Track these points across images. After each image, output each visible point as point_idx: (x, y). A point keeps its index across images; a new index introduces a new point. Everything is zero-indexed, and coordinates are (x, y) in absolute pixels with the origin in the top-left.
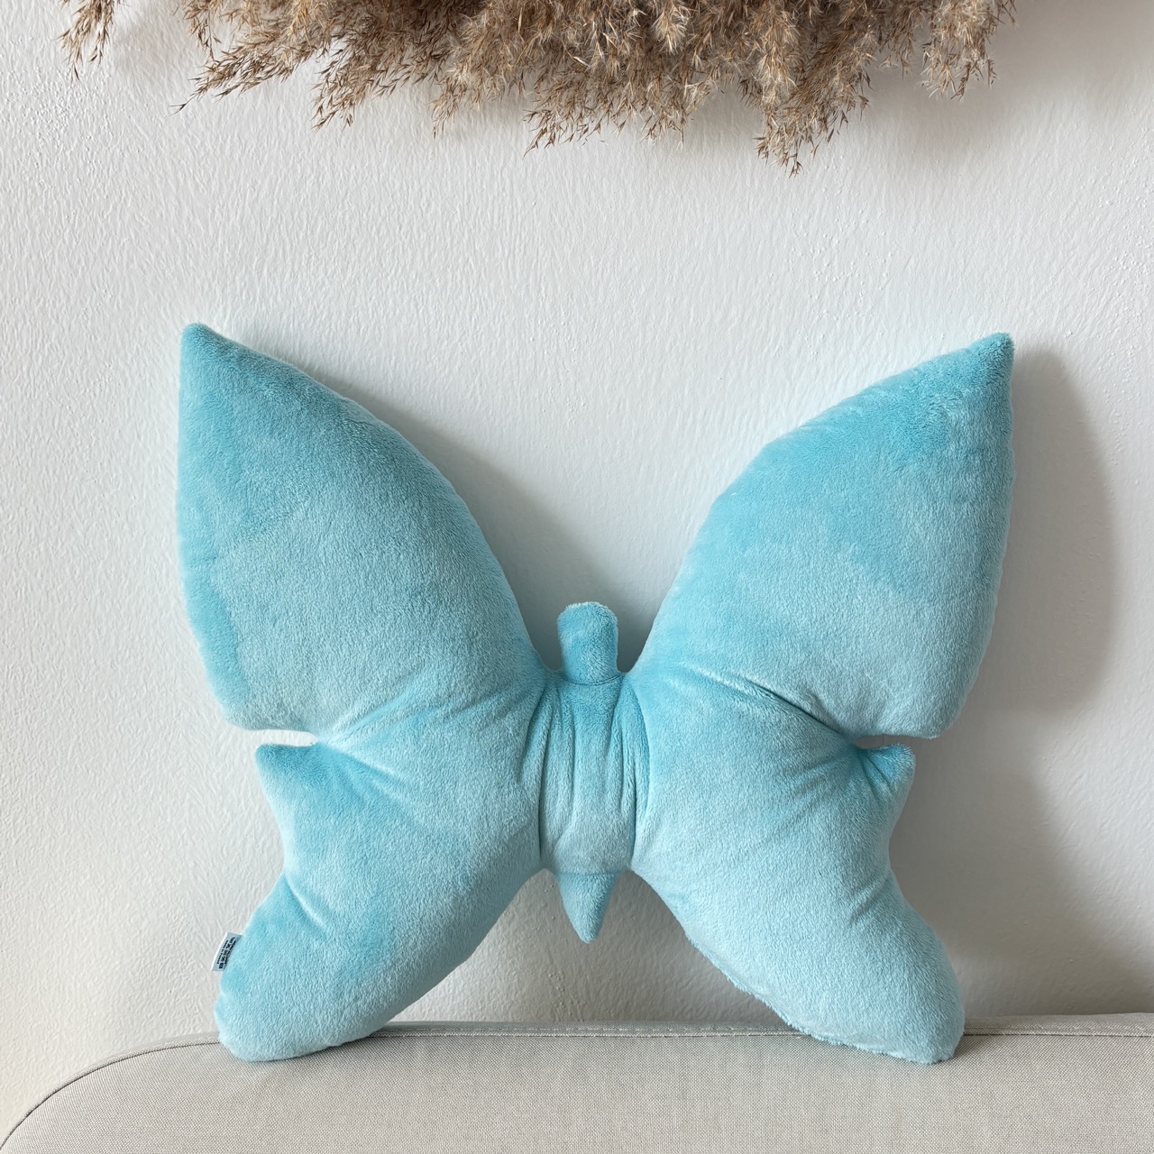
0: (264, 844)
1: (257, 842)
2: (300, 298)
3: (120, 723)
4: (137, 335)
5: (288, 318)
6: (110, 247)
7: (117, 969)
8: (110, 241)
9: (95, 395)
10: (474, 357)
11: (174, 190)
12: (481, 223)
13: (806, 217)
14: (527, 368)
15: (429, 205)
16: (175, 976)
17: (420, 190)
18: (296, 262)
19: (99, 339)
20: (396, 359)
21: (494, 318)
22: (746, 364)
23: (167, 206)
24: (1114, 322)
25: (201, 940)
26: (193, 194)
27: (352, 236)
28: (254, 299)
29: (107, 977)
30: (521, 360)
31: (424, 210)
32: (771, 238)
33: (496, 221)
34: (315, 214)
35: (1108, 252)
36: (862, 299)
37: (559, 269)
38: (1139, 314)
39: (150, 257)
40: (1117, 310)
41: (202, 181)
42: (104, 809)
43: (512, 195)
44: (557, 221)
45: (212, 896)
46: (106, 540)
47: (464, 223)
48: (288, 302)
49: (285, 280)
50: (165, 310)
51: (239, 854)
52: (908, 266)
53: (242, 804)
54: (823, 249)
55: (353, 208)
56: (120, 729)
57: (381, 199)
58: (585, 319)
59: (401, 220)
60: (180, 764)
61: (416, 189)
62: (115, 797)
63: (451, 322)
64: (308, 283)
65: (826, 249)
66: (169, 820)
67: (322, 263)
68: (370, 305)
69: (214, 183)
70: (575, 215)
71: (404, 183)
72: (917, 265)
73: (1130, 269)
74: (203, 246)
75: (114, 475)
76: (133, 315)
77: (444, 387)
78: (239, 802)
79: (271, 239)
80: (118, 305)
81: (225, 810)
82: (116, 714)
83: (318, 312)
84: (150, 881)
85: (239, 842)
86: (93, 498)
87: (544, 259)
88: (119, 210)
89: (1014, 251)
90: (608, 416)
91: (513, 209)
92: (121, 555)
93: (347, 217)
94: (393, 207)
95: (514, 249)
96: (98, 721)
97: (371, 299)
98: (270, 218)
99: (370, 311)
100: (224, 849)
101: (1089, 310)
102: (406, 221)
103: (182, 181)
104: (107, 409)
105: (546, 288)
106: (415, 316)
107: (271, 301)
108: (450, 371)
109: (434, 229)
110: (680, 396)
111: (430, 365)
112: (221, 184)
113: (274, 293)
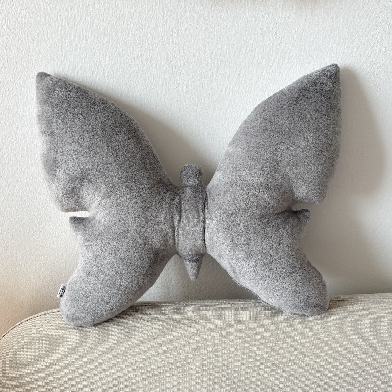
2: (89, 49)
3: (30, 202)
4: (31, 63)
5: (85, 56)
6: (21, 31)
7: (32, 289)
8: (21, 29)
9: (17, 85)
10: (151, 69)
11: (43, 10)
12: (152, 20)
13: (267, 16)
14: (170, 72)
15: (134, 14)
16: (52, 291)
17: (130, 9)
18: (87, 36)
19: (18, 65)
20: (123, 70)
21: (158, 54)
22: (247, 69)
23: (41, 16)
24: (376, 51)
25: (61, 278)
26: (50, 12)
27: (107, 26)
28: (73, 50)
29: (28, 292)
30: (168, 69)
31: (132, 16)
32: (255, 24)
33: (158, 19)
34: (93, 18)
35: (373, 27)
36: (287, 45)
37: (180, 36)
38: (384, 49)
39: (35, 35)
40: (377, 47)
41: (53, 7)
42: (25, 232)
43: (163, 10)
44: (179, 19)
45: (64, 262)
46: (23, 137)
47: (146, 20)
48: (85, 50)
49: (83, 42)
50: (41, 54)
51: (73, 247)
52: (303, 33)
54: (273, 27)
55: (107, 16)
56: (30, 204)
57: (117, 12)
58: (190, 54)
59: (124, 20)
61: (129, 8)
62: (29, 229)
63: (143, 56)
64: (91, 43)
65: (274, 27)
67: (96, 36)
68: (114, 50)
69: (57, 8)
70: (186, 16)
71: (125, 6)
72: (306, 33)
73: (381, 32)
74: (54, 31)
75: (25, 114)
76: (30, 56)
77: (140, 80)
79: (78, 28)
80: (24, 52)
82: (28, 199)
83: (95, 53)
84: (42, 258)
86: (18, 122)
87: (175, 33)
88: (23, 18)
89: (340, 27)
90: (199, 89)
91: (163, 15)
92: (28, 142)
93: (105, 19)
94: (121, 15)
95: (164, 29)
96: (22, 201)
97: (114, 48)
98: (77, 20)
99: (114, 53)
100: (68, 246)
101: (367, 48)
102: (126, 20)
103: (46, 7)
104: (22, 90)
105: (176, 43)
106: (130, 54)
107: (79, 50)
108: (143, 74)
109: (136, 23)
110: (224, 81)
111: (135, 72)
112: (60, 8)
113: (80, 47)
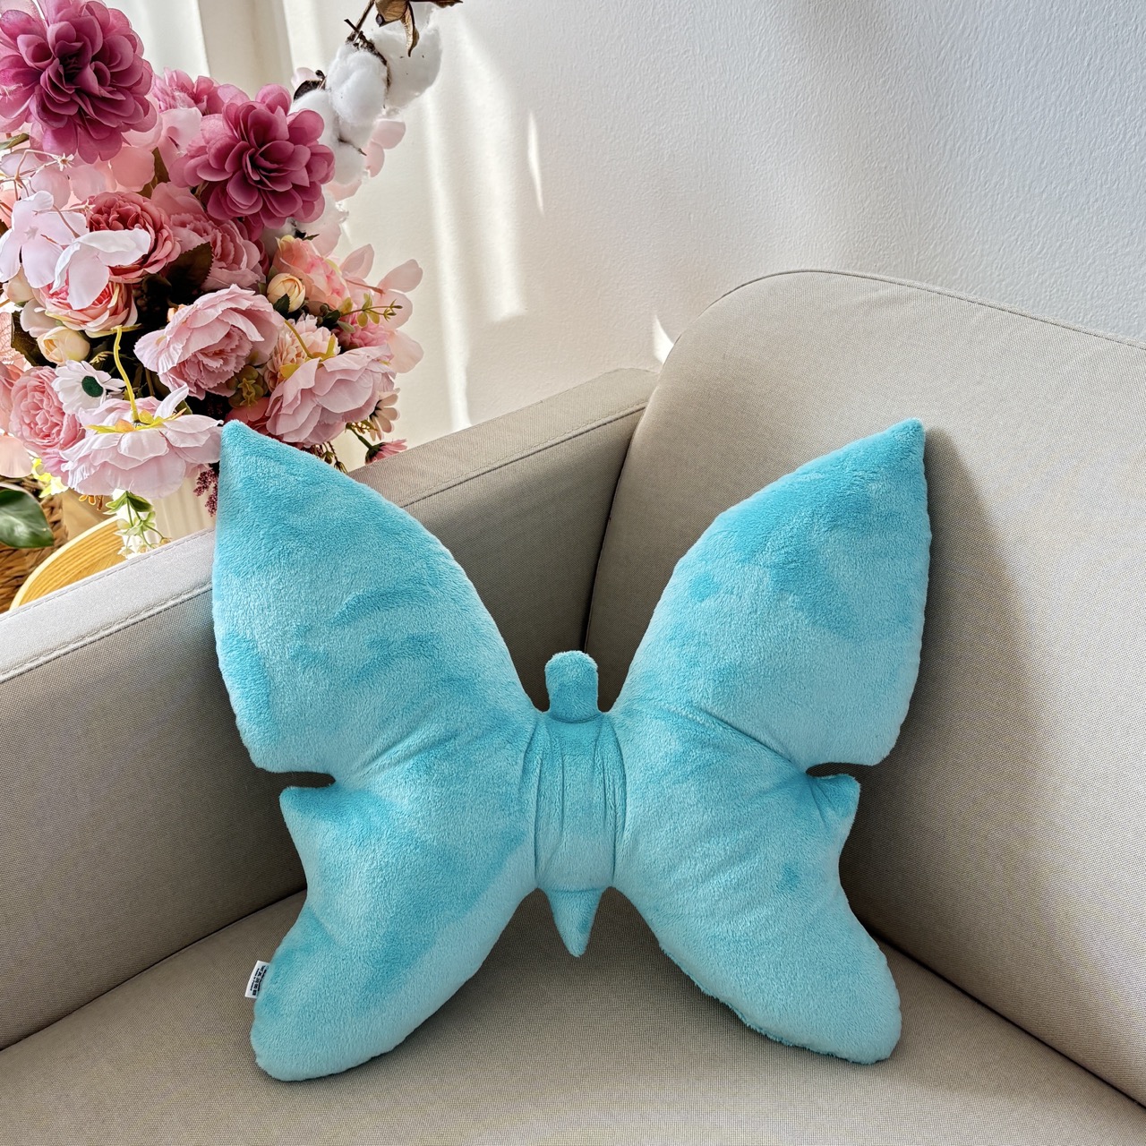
0: (959, 148)
1: (954, 145)
53: (949, 107)
60: (911, 64)
66: (896, 114)
78: (947, 105)
81: (936, 110)
85: (942, 143)
